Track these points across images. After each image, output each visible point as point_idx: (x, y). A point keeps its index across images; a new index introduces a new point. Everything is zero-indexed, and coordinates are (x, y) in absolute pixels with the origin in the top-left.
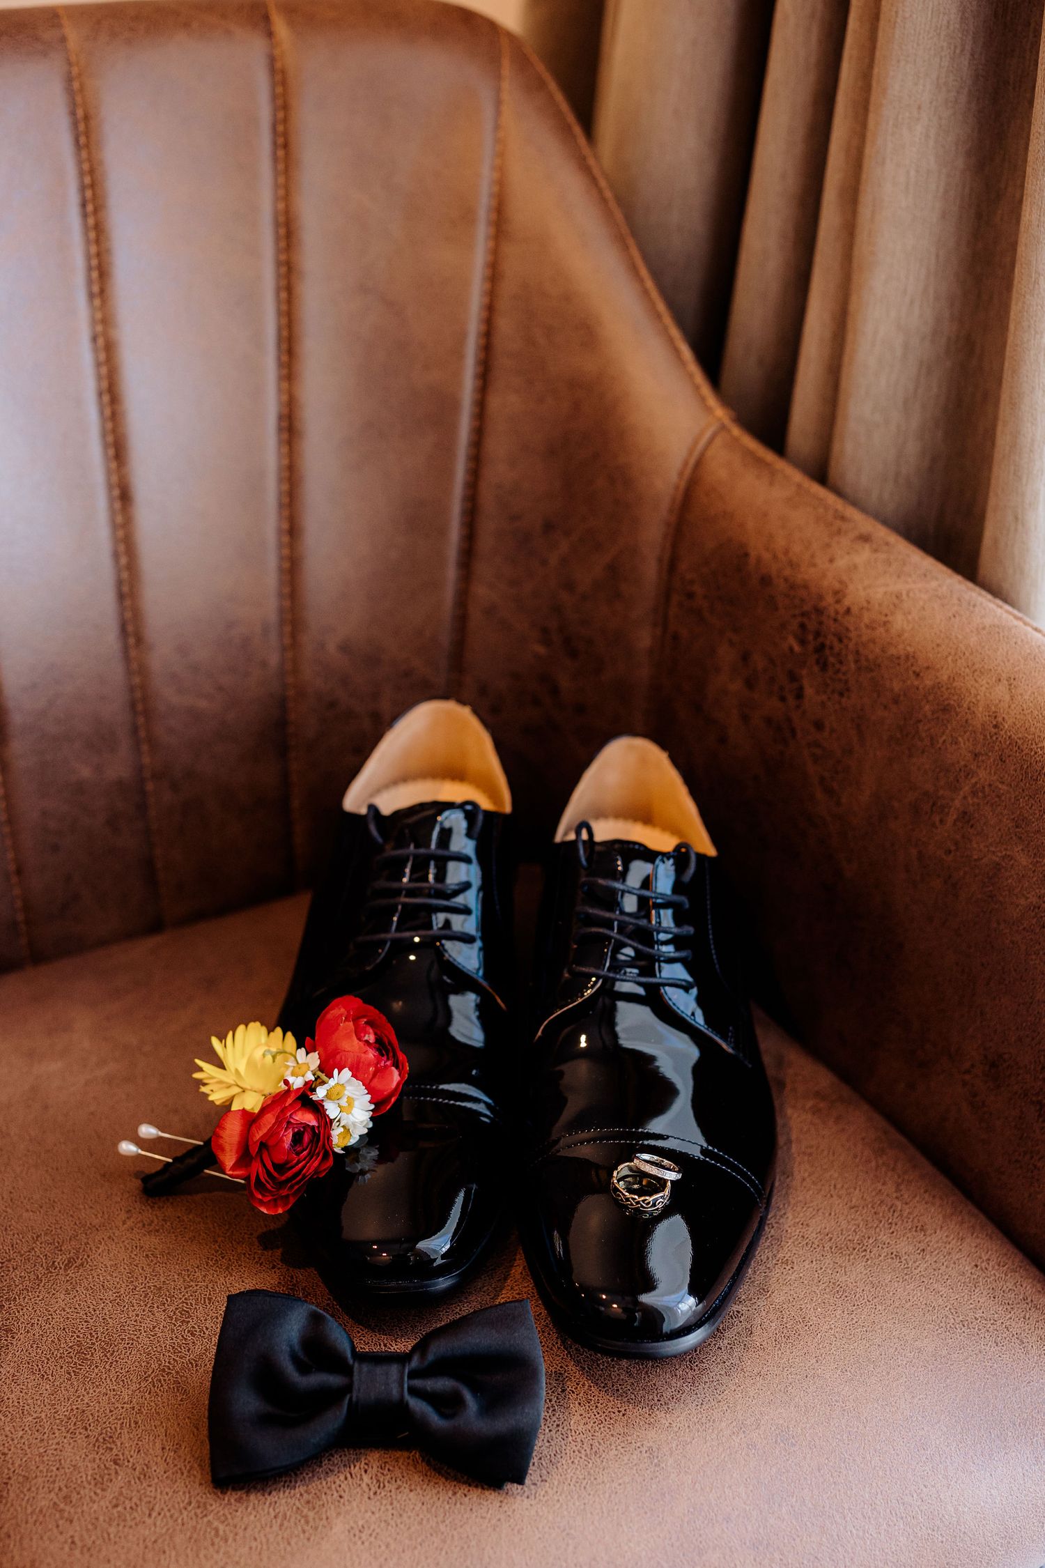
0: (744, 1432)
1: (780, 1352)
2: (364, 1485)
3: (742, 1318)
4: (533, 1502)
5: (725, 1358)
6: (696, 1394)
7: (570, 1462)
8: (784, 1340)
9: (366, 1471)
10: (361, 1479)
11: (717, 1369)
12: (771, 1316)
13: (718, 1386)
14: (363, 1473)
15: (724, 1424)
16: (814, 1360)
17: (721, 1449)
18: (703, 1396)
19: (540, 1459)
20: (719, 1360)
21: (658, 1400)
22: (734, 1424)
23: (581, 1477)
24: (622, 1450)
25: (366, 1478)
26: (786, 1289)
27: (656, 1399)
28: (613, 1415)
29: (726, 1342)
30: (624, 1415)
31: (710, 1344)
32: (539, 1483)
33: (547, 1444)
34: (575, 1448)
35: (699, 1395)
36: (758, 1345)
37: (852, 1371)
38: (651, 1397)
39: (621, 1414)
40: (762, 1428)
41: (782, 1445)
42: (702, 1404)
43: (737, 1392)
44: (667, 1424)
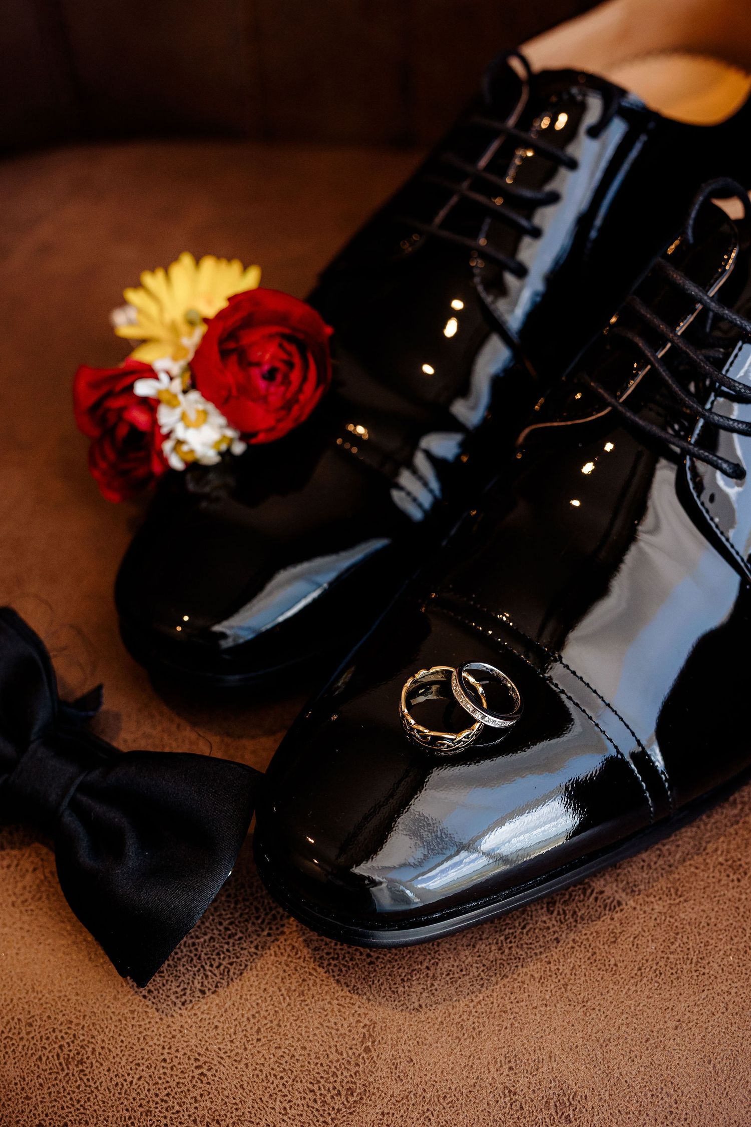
0: (511, 1068)
1: (634, 988)
2: (20, 885)
3: (619, 914)
4: (184, 1012)
5: (555, 957)
6: (482, 985)
7: (263, 987)
8: (652, 974)
9: (35, 870)
10: (23, 876)
11: (534, 968)
12: (658, 933)
13: (517, 990)
14: (31, 869)
15: (489, 1045)
16: (674, 1024)
17: (465, 1074)
18: (489, 992)
19: (231, 964)
20: (543, 956)
21: (428, 968)
22: (505, 1050)
23: (263, 1013)
24: (336, 1008)
25: (29, 877)
26: (707, 906)
27: (425, 964)
28: (358, 956)
29: (572, 936)
30: (371, 963)
31: (548, 928)
32: (208, 993)
33: (253, 950)
34: (281, 972)
35: (484, 989)
36: (612, 962)
37: (718, 1067)
38: (421, 958)
39: (368, 960)
40: (539, 1076)
41: (553, 1111)
42: (479, 1003)
43: (537, 1011)
44: (416, 1005)
